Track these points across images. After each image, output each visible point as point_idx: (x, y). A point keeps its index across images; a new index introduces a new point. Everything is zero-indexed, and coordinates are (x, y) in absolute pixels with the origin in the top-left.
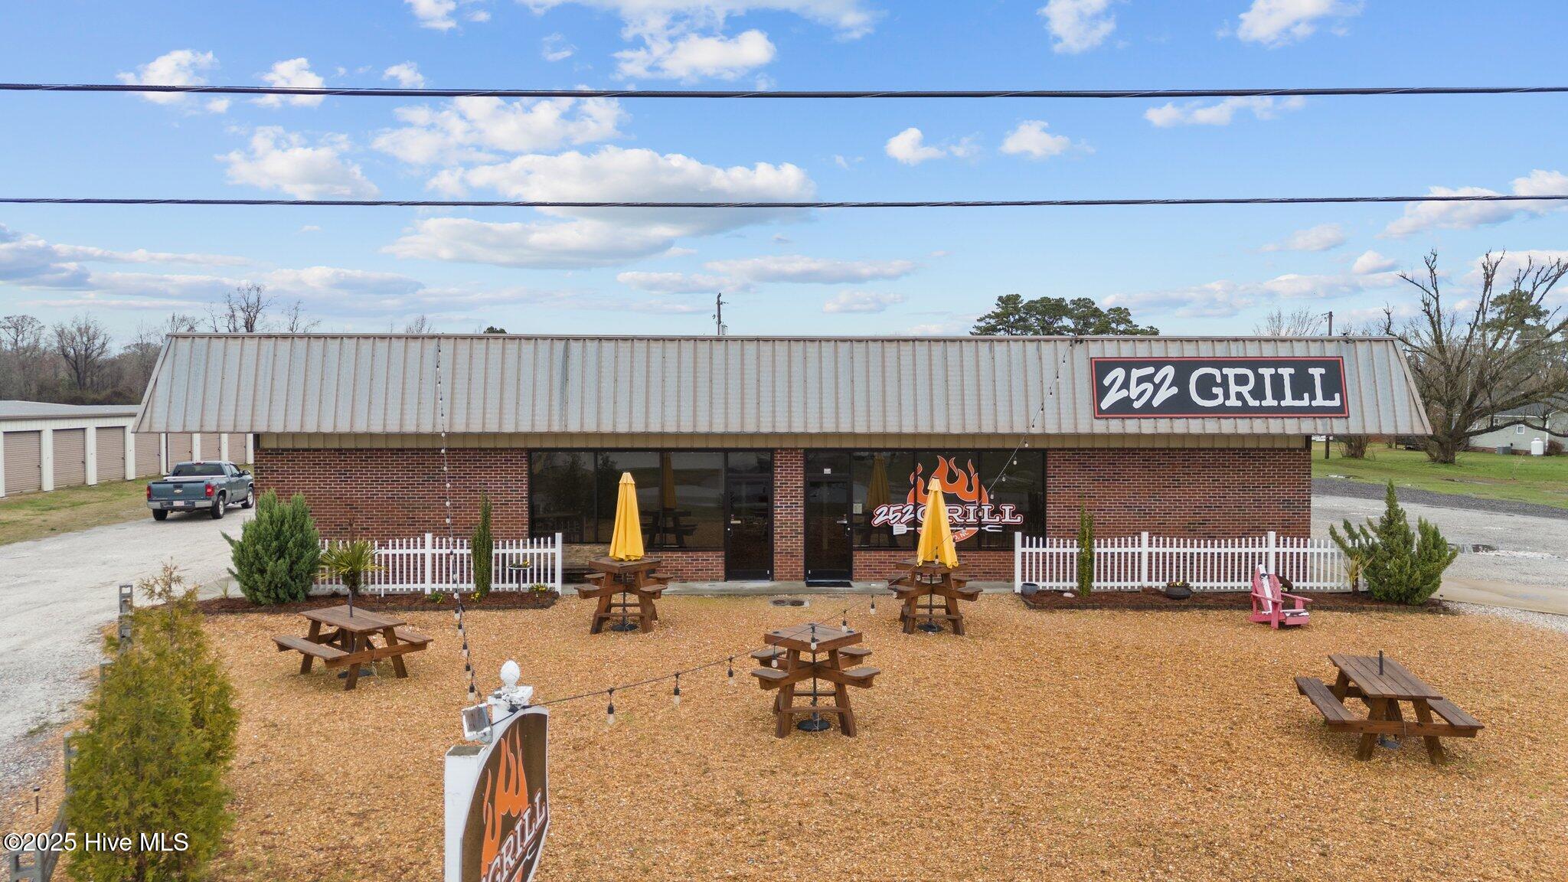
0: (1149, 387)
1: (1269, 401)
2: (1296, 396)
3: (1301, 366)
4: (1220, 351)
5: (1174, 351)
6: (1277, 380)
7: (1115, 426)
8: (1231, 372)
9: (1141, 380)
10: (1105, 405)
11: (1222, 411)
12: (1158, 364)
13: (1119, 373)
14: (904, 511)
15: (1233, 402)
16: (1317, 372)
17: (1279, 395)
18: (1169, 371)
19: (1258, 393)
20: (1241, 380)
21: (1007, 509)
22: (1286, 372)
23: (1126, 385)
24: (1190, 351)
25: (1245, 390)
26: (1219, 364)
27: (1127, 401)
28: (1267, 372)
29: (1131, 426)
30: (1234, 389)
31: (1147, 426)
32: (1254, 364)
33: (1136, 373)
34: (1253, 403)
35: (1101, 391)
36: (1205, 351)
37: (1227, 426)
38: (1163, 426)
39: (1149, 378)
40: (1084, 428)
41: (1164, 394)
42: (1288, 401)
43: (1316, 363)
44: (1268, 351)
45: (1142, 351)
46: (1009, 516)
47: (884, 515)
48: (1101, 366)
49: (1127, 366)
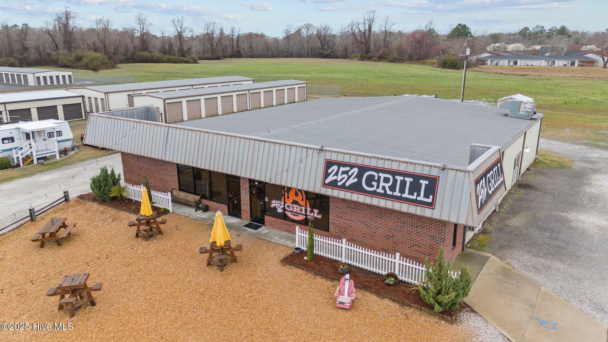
0: (346, 176)
1: (397, 193)
2: (411, 193)
3: (417, 178)
4: (380, 164)
5: (360, 161)
6: (403, 183)
7: (330, 192)
8: (382, 175)
9: (343, 173)
10: (327, 181)
12: (352, 166)
13: (335, 168)
14: (281, 204)
15: (380, 190)
16: (424, 183)
17: (402, 191)
18: (356, 170)
19: (392, 188)
20: (386, 180)
21: (316, 211)
22: (409, 180)
23: (337, 174)
24: (366, 162)
25: (387, 185)
26: (378, 170)
27: (336, 181)
28: (399, 178)
29: (336, 193)
30: (382, 184)
31: (342, 194)
32: (394, 173)
33: (342, 169)
34: (389, 192)
35: (327, 175)
36: (373, 163)
37: (375, 201)
38: (349, 195)
39: (346, 172)
40: (317, 191)
41: (352, 181)
42: (406, 195)
43: (425, 178)
44: (403, 168)
45: (347, 159)
46: (316, 214)
47: (275, 204)
48: (329, 164)
49: (340, 164)
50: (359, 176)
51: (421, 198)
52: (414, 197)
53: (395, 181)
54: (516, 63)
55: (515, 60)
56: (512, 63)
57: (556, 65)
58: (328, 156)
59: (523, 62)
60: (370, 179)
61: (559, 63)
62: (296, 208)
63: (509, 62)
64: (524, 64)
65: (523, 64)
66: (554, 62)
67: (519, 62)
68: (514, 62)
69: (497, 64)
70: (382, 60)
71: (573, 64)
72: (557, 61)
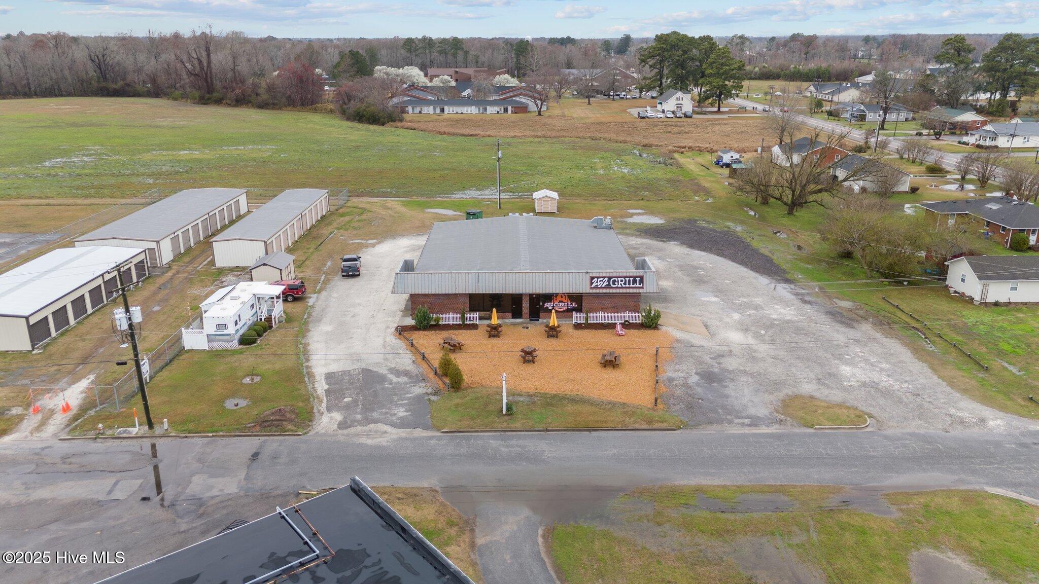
0: (602, 282)
1: (627, 286)
2: (633, 284)
3: (635, 277)
4: (618, 275)
5: (608, 275)
6: (629, 281)
7: (594, 291)
8: (619, 279)
9: (600, 281)
10: (592, 286)
11: (617, 288)
12: (604, 277)
13: (596, 279)
14: (551, 304)
15: (620, 286)
16: (638, 279)
17: (629, 284)
18: (606, 279)
19: (625, 284)
20: (622, 281)
21: (574, 303)
22: (631, 279)
23: (597, 282)
24: (611, 275)
25: (622, 283)
26: (617, 277)
27: (597, 285)
28: (627, 279)
29: (598, 291)
30: (620, 283)
31: (601, 291)
32: (624, 277)
33: (599, 279)
34: (624, 286)
35: (592, 283)
36: (615, 275)
37: (618, 291)
38: (604, 291)
39: (602, 281)
40: (587, 292)
41: (605, 284)
42: (631, 285)
43: (638, 277)
44: (628, 274)
45: (601, 275)
46: (574, 305)
47: (546, 305)
48: (592, 278)
49: (598, 278)
50: (609, 281)
51: (638, 285)
52: (635, 286)
53: (626, 280)
54: (442, 110)
55: (442, 106)
56: (438, 111)
57: (488, 112)
58: (591, 275)
59: (451, 109)
60: (614, 282)
61: (491, 110)
62: (561, 304)
63: (434, 109)
64: (453, 111)
65: (451, 112)
66: (486, 109)
67: (446, 108)
68: (441, 109)
69: (420, 112)
70: (242, 105)
71: (506, 110)
72: (488, 108)
